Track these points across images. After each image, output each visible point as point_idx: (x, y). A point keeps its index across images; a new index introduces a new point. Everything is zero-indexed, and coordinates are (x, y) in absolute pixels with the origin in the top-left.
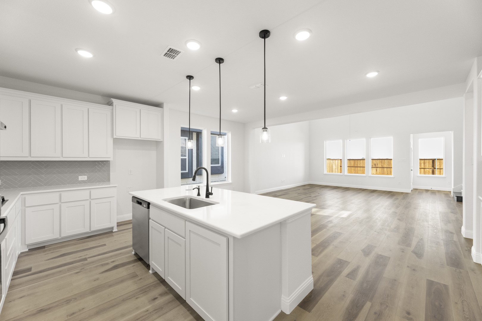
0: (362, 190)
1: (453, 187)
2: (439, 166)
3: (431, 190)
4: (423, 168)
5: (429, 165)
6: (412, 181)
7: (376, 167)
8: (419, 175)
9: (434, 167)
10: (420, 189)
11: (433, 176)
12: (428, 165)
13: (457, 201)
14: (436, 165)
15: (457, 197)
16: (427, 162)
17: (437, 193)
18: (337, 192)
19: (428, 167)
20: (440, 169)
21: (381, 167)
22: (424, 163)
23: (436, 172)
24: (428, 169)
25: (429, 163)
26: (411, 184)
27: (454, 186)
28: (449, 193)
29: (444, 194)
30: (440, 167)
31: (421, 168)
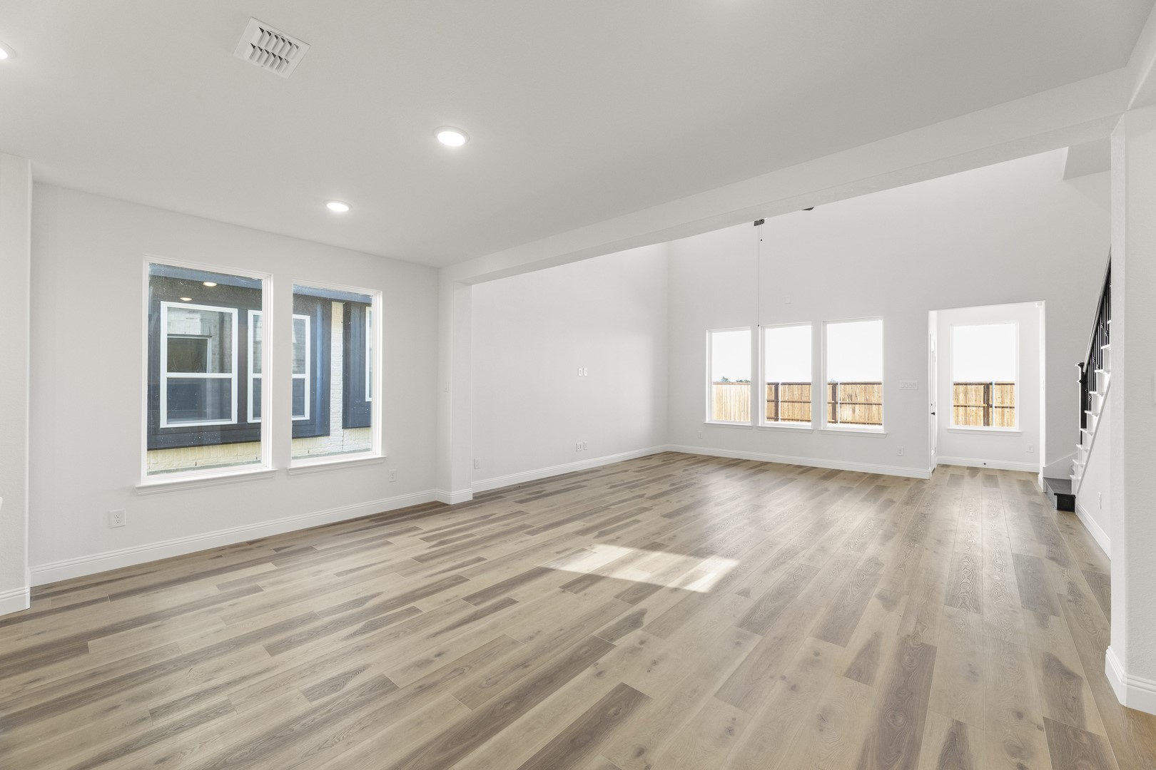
0: (801, 470)
1: (1042, 464)
2: (1000, 400)
3: (985, 469)
4: (962, 406)
5: (976, 397)
6: (934, 443)
7: (853, 402)
8: (953, 426)
9: (988, 404)
10: (955, 467)
11: (987, 428)
12: (974, 398)
13: (1060, 508)
14: (992, 398)
15: (1060, 497)
16: (972, 391)
17: (1000, 480)
18: (727, 477)
19: (973, 403)
20: (1003, 407)
21: (863, 402)
22: (966, 393)
23: (992, 416)
24: (974, 408)
25: (976, 392)
26: (933, 452)
27: (1047, 461)
28: (1031, 478)
29: (1020, 481)
30: (1002, 403)
31: (958, 406)
